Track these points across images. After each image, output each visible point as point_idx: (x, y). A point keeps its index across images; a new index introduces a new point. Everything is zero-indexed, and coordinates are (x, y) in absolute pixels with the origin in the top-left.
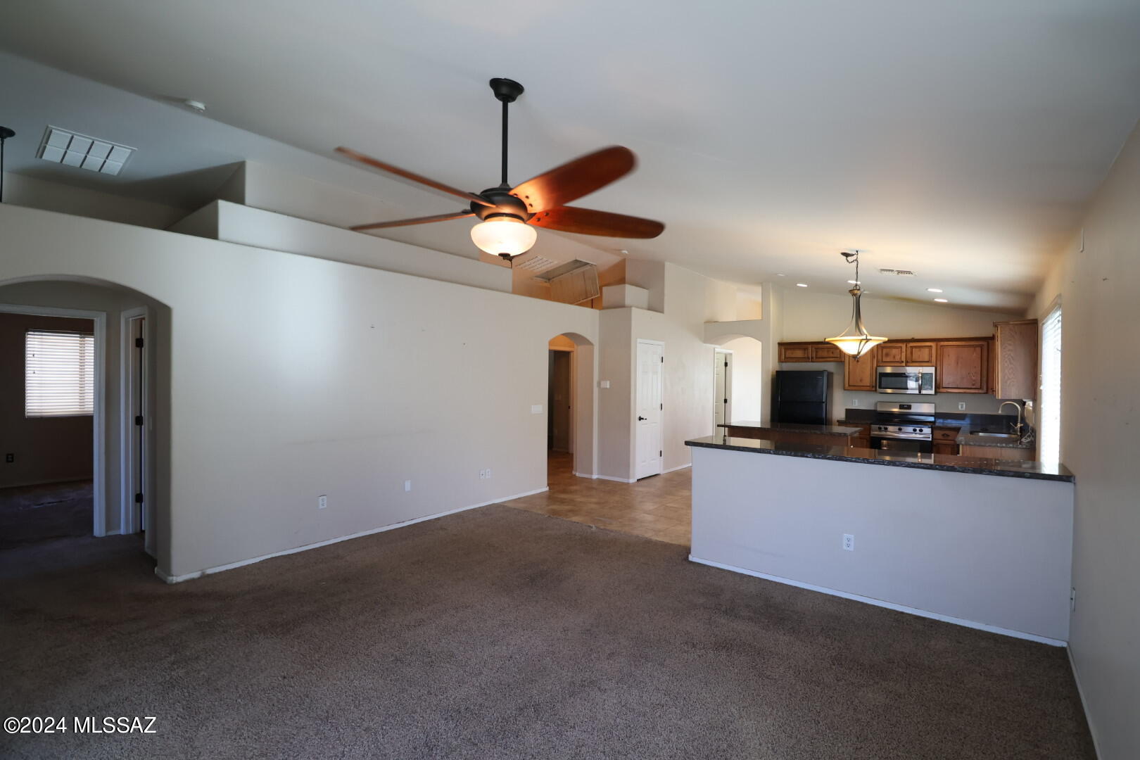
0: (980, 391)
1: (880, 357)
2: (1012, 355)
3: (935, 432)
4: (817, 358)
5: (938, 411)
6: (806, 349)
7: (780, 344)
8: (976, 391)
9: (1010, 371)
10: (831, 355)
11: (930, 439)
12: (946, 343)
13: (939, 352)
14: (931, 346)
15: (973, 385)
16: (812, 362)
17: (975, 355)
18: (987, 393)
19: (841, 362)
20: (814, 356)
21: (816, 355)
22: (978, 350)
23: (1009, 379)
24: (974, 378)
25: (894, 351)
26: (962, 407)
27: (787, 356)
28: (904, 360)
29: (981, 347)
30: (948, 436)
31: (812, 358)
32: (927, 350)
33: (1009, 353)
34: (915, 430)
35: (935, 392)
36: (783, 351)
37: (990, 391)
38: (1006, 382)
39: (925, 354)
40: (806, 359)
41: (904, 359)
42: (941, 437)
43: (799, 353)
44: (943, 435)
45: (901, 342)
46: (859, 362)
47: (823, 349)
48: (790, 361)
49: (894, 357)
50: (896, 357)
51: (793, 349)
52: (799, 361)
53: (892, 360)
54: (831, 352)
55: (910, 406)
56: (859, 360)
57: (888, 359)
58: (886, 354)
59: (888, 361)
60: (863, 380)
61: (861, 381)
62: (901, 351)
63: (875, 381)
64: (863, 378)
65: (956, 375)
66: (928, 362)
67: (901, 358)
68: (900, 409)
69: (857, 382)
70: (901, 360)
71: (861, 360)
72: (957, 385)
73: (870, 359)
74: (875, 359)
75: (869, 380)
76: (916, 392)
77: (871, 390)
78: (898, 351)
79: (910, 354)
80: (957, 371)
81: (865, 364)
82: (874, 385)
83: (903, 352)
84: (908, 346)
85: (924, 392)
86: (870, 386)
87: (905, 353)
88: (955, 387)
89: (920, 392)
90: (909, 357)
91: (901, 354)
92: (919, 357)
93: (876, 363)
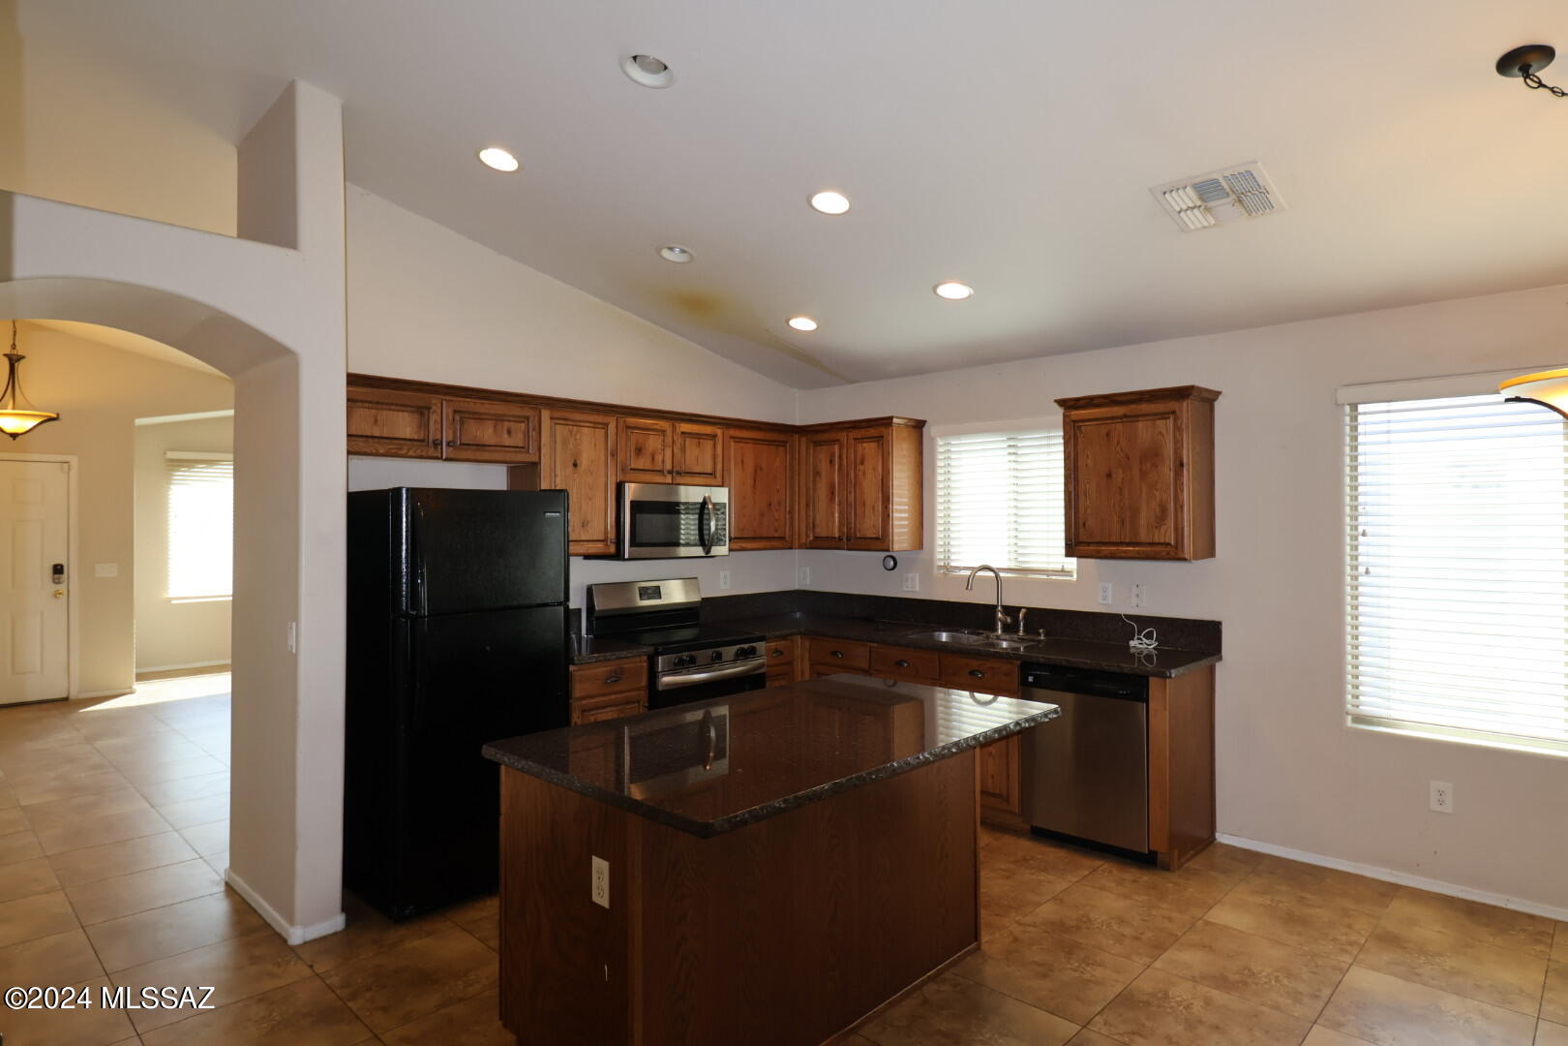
0: (785, 544)
1: (624, 457)
4: (460, 444)
6: (424, 409)
7: (354, 381)
8: (780, 544)
11: (765, 669)
14: (716, 438)
15: (776, 530)
17: (777, 462)
18: (792, 547)
21: (460, 434)
22: (781, 452)
27: (354, 430)
28: (671, 468)
29: (785, 445)
31: (447, 445)
32: (707, 447)
34: (741, 652)
39: (705, 456)
41: (670, 464)
42: (771, 660)
43: (404, 425)
45: (667, 418)
46: (579, 467)
47: (479, 417)
48: (368, 451)
49: (653, 459)
50: (656, 458)
51: (378, 403)
52: (403, 452)
53: (648, 466)
54: (505, 432)
55: (658, 587)
56: (578, 462)
57: (641, 464)
58: (636, 449)
59: (641, 467)
60: (588, 522)
61: (583, 526)
62: (665, 441)
63: (614, 525)
64: (589, 516)
65: (754, 508)
66: (711, 474)
67: (664, 461)
68: (641, 598)
69: (574, 530)
70: (665, 467)
71: (583, 460)
72: (755, 531)
73: (603, 460)
74: (613, 460)
75: (602, 523)
76: (699, 551)
77: (606, 552)
78: (660, 441)
79: (681, 453)
80: (754, 499)
81: (591, 474)
82: (614, 536)
83: (669, 447)
84: (677, 430)
85: (713, 550)
86: (605, 541)
87: (671, 449)
88: (752, 536)
89: (708, 552)
90: (680, 459)
91: (665, 451)
92: (697, 461)
93: (616, 472)
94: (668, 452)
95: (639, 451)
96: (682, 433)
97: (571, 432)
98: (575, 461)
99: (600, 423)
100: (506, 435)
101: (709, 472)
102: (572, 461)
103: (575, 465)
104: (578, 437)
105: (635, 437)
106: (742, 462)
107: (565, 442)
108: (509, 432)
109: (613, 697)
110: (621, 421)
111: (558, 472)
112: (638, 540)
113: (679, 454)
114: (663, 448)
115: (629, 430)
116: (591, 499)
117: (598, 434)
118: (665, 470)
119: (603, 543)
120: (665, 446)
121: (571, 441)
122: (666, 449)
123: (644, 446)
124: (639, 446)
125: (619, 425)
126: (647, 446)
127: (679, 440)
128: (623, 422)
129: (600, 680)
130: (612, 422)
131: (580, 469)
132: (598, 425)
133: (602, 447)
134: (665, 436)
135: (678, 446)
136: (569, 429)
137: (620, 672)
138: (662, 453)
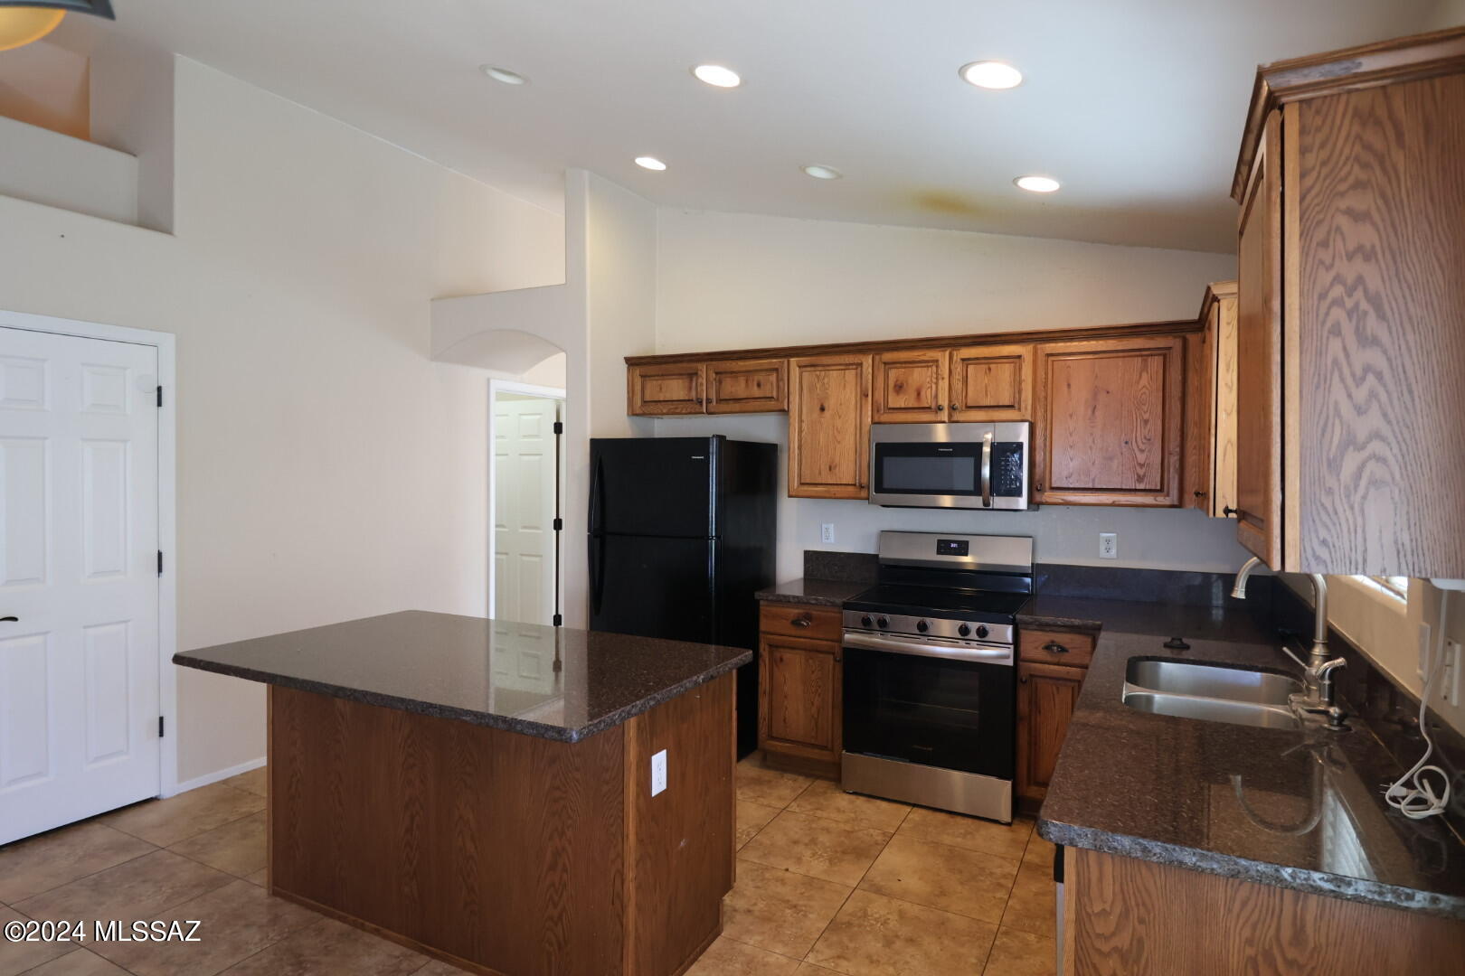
0: (1161, 500)
1: (879, 395)
2: (1374, 282)
3: (1024, 634)
4: (720, 401)
5: (1042, 560)
6: (692, 375)
7: (632, 362)
8: (1149, 499)
9: (1361, 394)
10: (756, 392)
11: (1010, 662)
12: (1060, 347)
13: (1041, 374)
14: (1019, 357)
15: (1140, 479)
16: (709, 413)
17: (1144, 381)
18: (1180, 505)
19: (783, 411)
20: (713, 396)
21: (718, 393)
22: (1155, 363)
23: (1350, 442)
24: (1141, 458)
25: (918, 376)
26: (1108, 550)
27: (648, 398)
28: (945, 404)
29: (1164, 353)
30: (1063, 650)
31: (709, 401)
32: (1005, 371)
33: (1350, 271)
34: (964, 631)
35: (1031, 501)
36: (638, 381)
37: (1190, 497)
38: (1334, 465)
39: (999, 384)
40: (693, 406)
41: (944, 402)
42: (1042, 654)
43: (675, 389)
44: (1048, 648)
45: (938, 347)
46: (826, 411)
47: (734, 374)
48: (656, 412)
49: (919, 394)
50: (923, 393)
51: (662, 375)
52: (678, 411)
53: (913, 403)
54: (755, 383)
55: (967, 543)
56: (826, 405)
57: (900, 401)
58: (895, 386)
59: (903, 406)
60: (836, 466)
61: (830, 469)
62: (937, 373)
63: (866, 469)
64: (837, 460)
65: (1091, 448)
66: (1011, 407)
67: (936, 396)
68: (939, 552)
69: (820, 473)
70: (937, 402)
71: (831, 404)
72: (1094, 480)
73: (853, 402)
74: (867, 400)
75: (852, 466)
76: (977, 501)
77: (859, 496)
78: (929, 373)
79: (960, 384)
80: (1092, 434)
81: (840, 417)
82: (864, 481)
83: (943, 379)
84: (955, 358)
85: (999, 502)
86: (855, 485)
87: (946, 381)
88: (1087, 486)
89: (986, 503)
90: (960, 391)
91: (937, 384)
92: (986, 391)
93: (870, 413)
94: (944, 384)
95: (899, 388)
96: (963, 360)
97: (818, 377)
98: (822, 405)
99: (852, 364)
100: (755, 387)
101: (1007, 403)
102: (819, 407)
103: (822, 409)
104: (826, 380)
105: (894, 374)
106: (1069, 386)
107: (812, 389)
108: (759, 385)
109: (802, 640)
110: (877, 357)
111: (804, 417)
112: (886, 485)
113: (958, 386)
114: (934, 380)
115: (887, 366)
116: (839, 442)
117: (851, 375)
118: (933, 406)
119: (853, 487)
120: (937, 378)
121: (818, 386)
122: (940, 381)
123: (907, 382)
124: (899, 383)
125: (876, 362)
126: (910, 381)
127: (958, 368)
128: (881, 358)
129: (787, 620)
130: (867, 361)
131: (827, 413)
132: (851, 367)
133: (853, 389)
134: (937, 367)
135: (957, 376)
136: (816, 375)
137: (808, 617)
138: (934, 386)
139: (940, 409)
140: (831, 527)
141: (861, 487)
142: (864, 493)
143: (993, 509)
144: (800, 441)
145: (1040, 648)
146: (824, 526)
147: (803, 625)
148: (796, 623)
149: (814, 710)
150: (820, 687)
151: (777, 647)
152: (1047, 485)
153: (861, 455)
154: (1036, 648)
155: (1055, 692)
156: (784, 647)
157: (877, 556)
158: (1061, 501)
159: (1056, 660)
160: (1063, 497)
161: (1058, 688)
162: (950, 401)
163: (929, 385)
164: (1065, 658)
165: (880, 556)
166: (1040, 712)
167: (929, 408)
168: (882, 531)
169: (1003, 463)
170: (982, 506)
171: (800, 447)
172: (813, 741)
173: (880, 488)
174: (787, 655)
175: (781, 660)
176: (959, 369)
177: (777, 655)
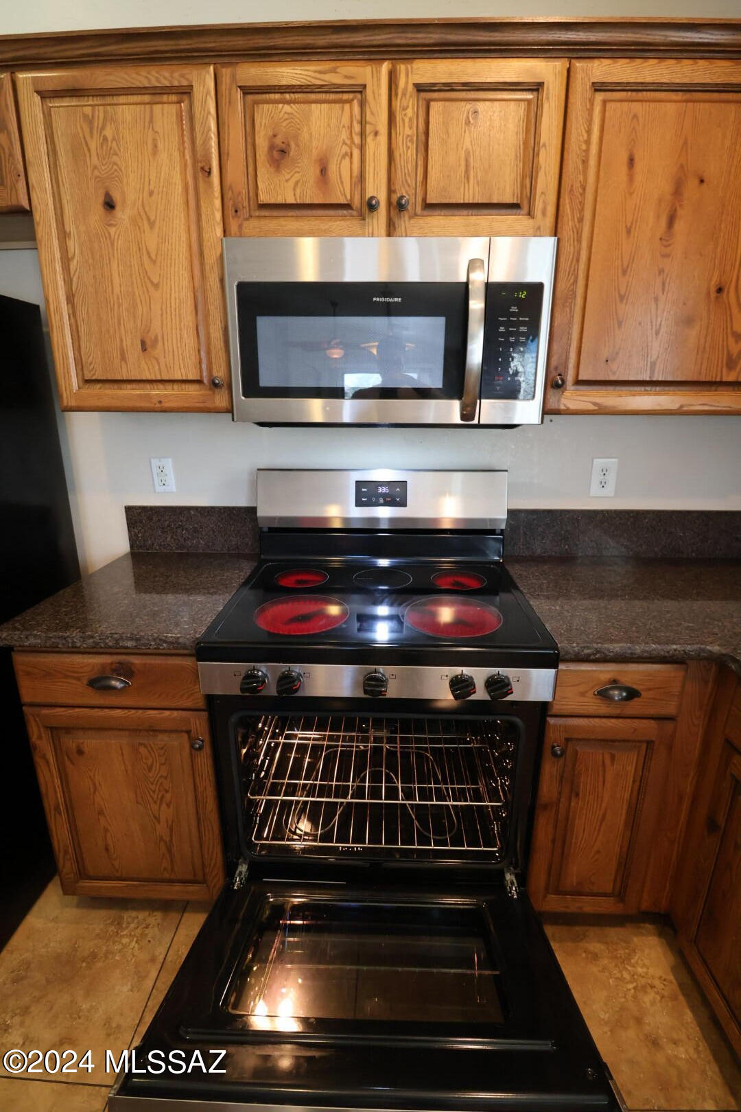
1: (237, 171)
8: (738, 402)
13: (579, 129)
14: (538, 87)
15: (732, 363)
19: (20, 209)
25: (322, 125)
26: (603, 485)
28: (382, 197)
30: (632, 692)
32: (508, 119)
35: (547, 408)
41: (377, 188)
42: (592, 704)
44: (603, 694)
45: (363, 52)
46: (118, 212)
49: (324, 171)
50: (333, 169)
53: (311, 195)
55: (404, 485)
56: (117, 197)
57: (284, 188)
58: (272, 147)
59: (291, 200)
60: (155, 340)
61: (144, 349)
62: (363, 122)
63: (221, 344)
64: (156, 327)
65: (656, 300)
66: (515, 206)
67: (362, 177)
68: (359, 503)
69: (123, 358)
70: (363, 191)
71: (129, 193)
72: (653, 364)
73: (179, 188)
74: (209, 185)
75: (189, 341)
76: (452, 410)
77: (209, 405)
78: (345, 120)
79: (411, 153)
80: (661, 271)
81: (152, 224)
82: (219, 373)
83: (376, 134)
84: (402, 83)
85: (489, 410)
86: (199, 382)
87: (383, 138)
88: (640, 378)
89: (467, 414)
90: (410, 167)
91: (362, 148)
92: (467, 171)
93: (218, 216)
94: (377, 148)
95: (280, 154)
96: (420, 88)
97: (90, 121)
98: (107, 195)
99: (168, 89)
101: (508, 199)
102: (101, 199)
103: (110, 205)
104: (108, 132)
105: (270, 115)
106: (631, 161)
107: (79, 151)
109: (118, 713)
110: (226, 73)
111: (70, 226)
112: (265, 380)
113: (407, 154)
114: (357, 140)
115: (250, 97)
116: (156, 286)
117: (166, 114)
118: (356, 203)
119: (196, 386)
120: (363, 134)
121: (93, 145)
122: (370, 139)
123: (296, 137)
124: (278, 141)
125: (224, 88)
126: (305, 135)
127: (409, 107)
128: (233, 77)
129: (78, 679)
130: (203, 80)
131: (123, 215)
132: (165, 98)
133: (176, 154)
134: (363, 104)
135: (407, 129)
136: (85, 116)
137: (126, 671)
138: (356, 153)
139: (372, 207)
140: (168, 464)
141: (215, 385)
142: (220, 400)
143: (479, 426)
144: (68, 282)
145: (590, 694)
146: (155, 462)
147: (114, 688)
148: (98, 683)
149: (162, 829)
150: (167, 791)
151: (68, 730)
152: (570, 378)
153: (206, 316)
154: (583, 694)
155: (608, 762)
156: (84, 729)
157: (253, 510)
158: (592, 407)
159: (617, 712)
160: (598, 400)
161: (613, 757)
162: (390, 191)
163: (345, 149)
164: (635, 707)
165: (260, 513)
166: (577, 795)
167: (347, 206)
168: (259, 470)
169: (502, 329)
170: (457, 420)
171: (70, 299)
172: (166, 875)
173: (253, 388)
174: (91, 743)
175: (80, 752)
176: (410, 112)
177: (70, 742)
